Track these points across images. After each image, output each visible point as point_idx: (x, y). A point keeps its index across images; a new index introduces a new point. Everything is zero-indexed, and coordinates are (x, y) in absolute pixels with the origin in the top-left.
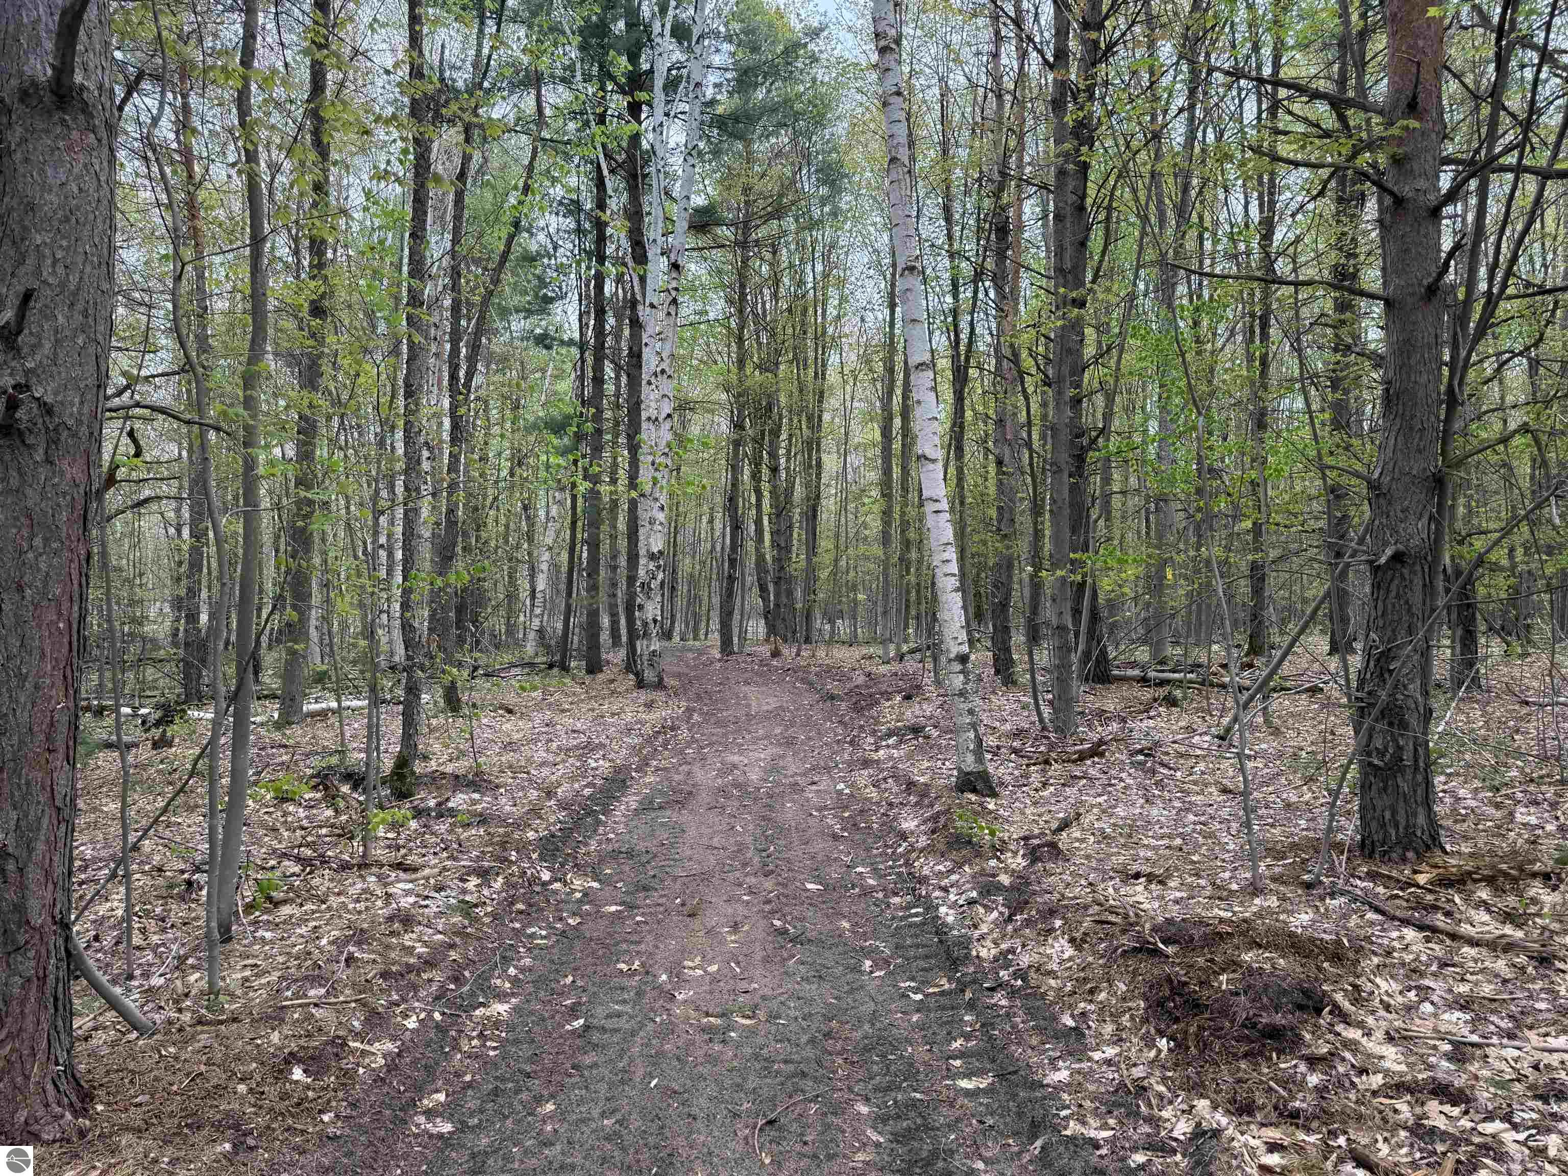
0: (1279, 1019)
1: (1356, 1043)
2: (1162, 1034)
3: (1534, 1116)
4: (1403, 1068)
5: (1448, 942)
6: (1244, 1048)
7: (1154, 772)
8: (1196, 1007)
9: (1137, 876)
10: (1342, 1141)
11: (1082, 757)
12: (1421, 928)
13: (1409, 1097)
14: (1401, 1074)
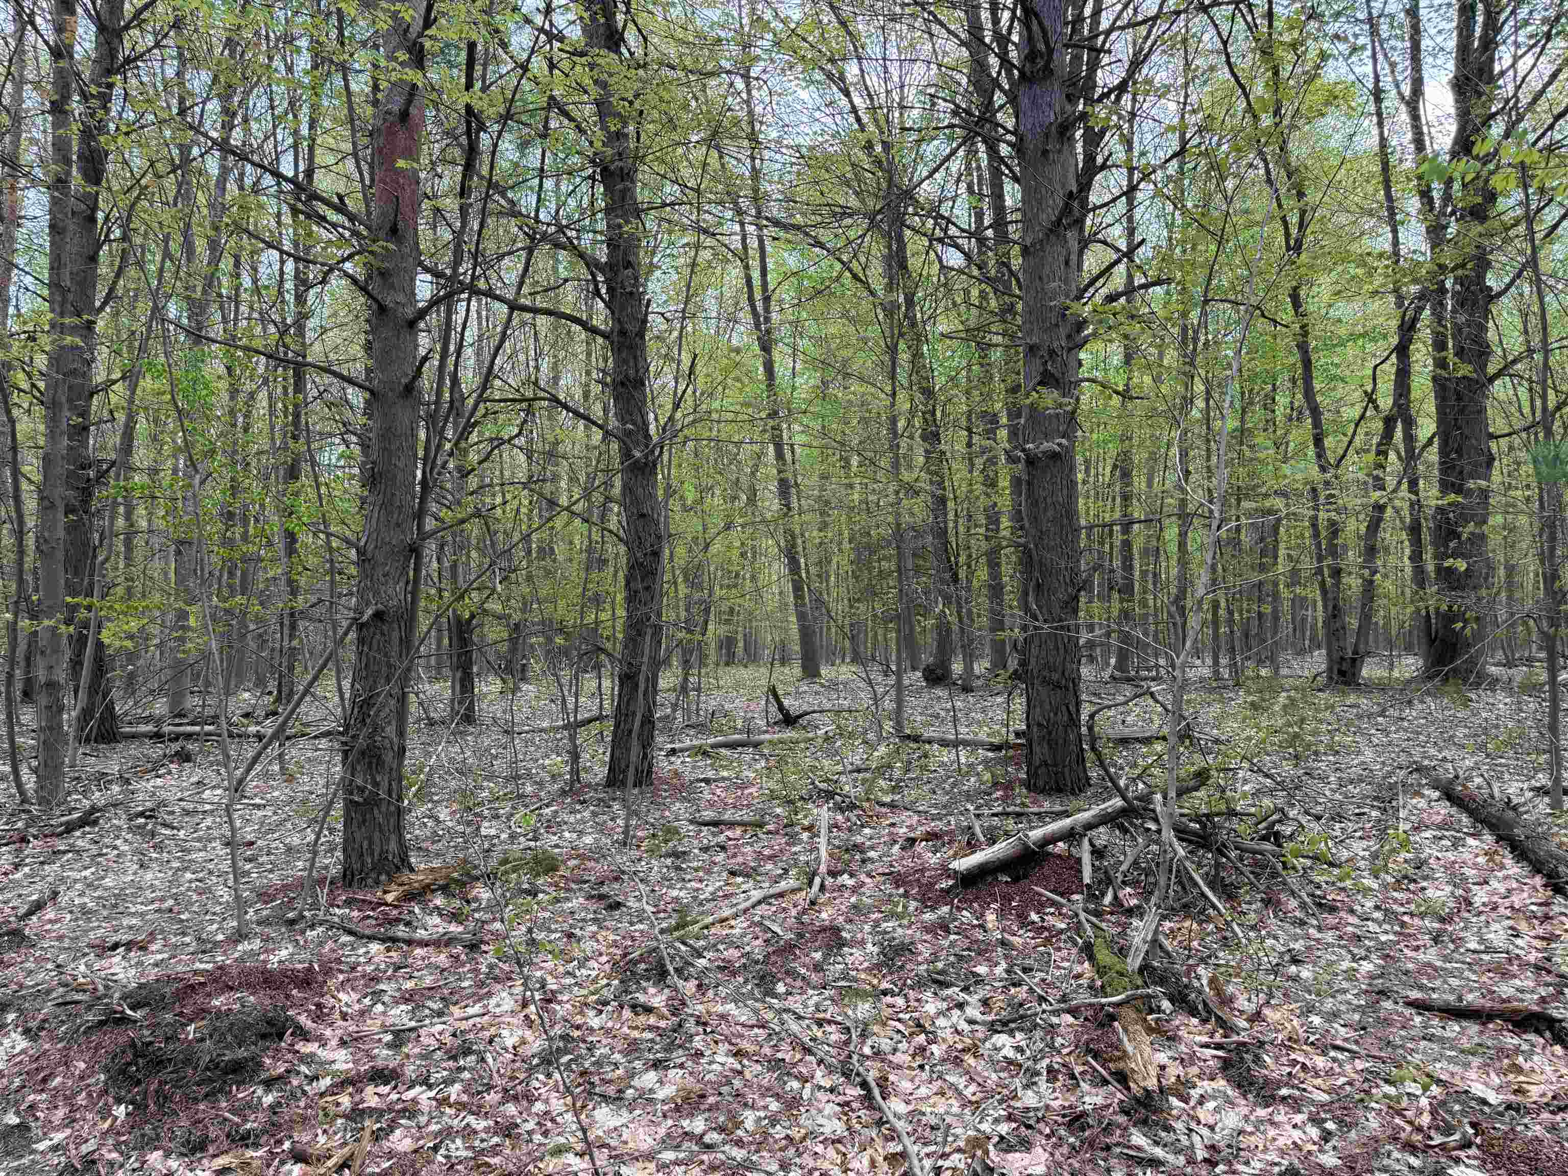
0: (242, 1053)
1: (312, 1055)
2: (119, 1101)
3: (445, 1073)
4: (351, 1065)
5: (405, 948)
6: (205, 1089)
7: (153, 834)
8: (159, 1063)
9: (115, 946)
10: (287, 1145)
11: (70, 828)
12: (383, 941)
13: (351, 1090)
14: (347, 1071)
